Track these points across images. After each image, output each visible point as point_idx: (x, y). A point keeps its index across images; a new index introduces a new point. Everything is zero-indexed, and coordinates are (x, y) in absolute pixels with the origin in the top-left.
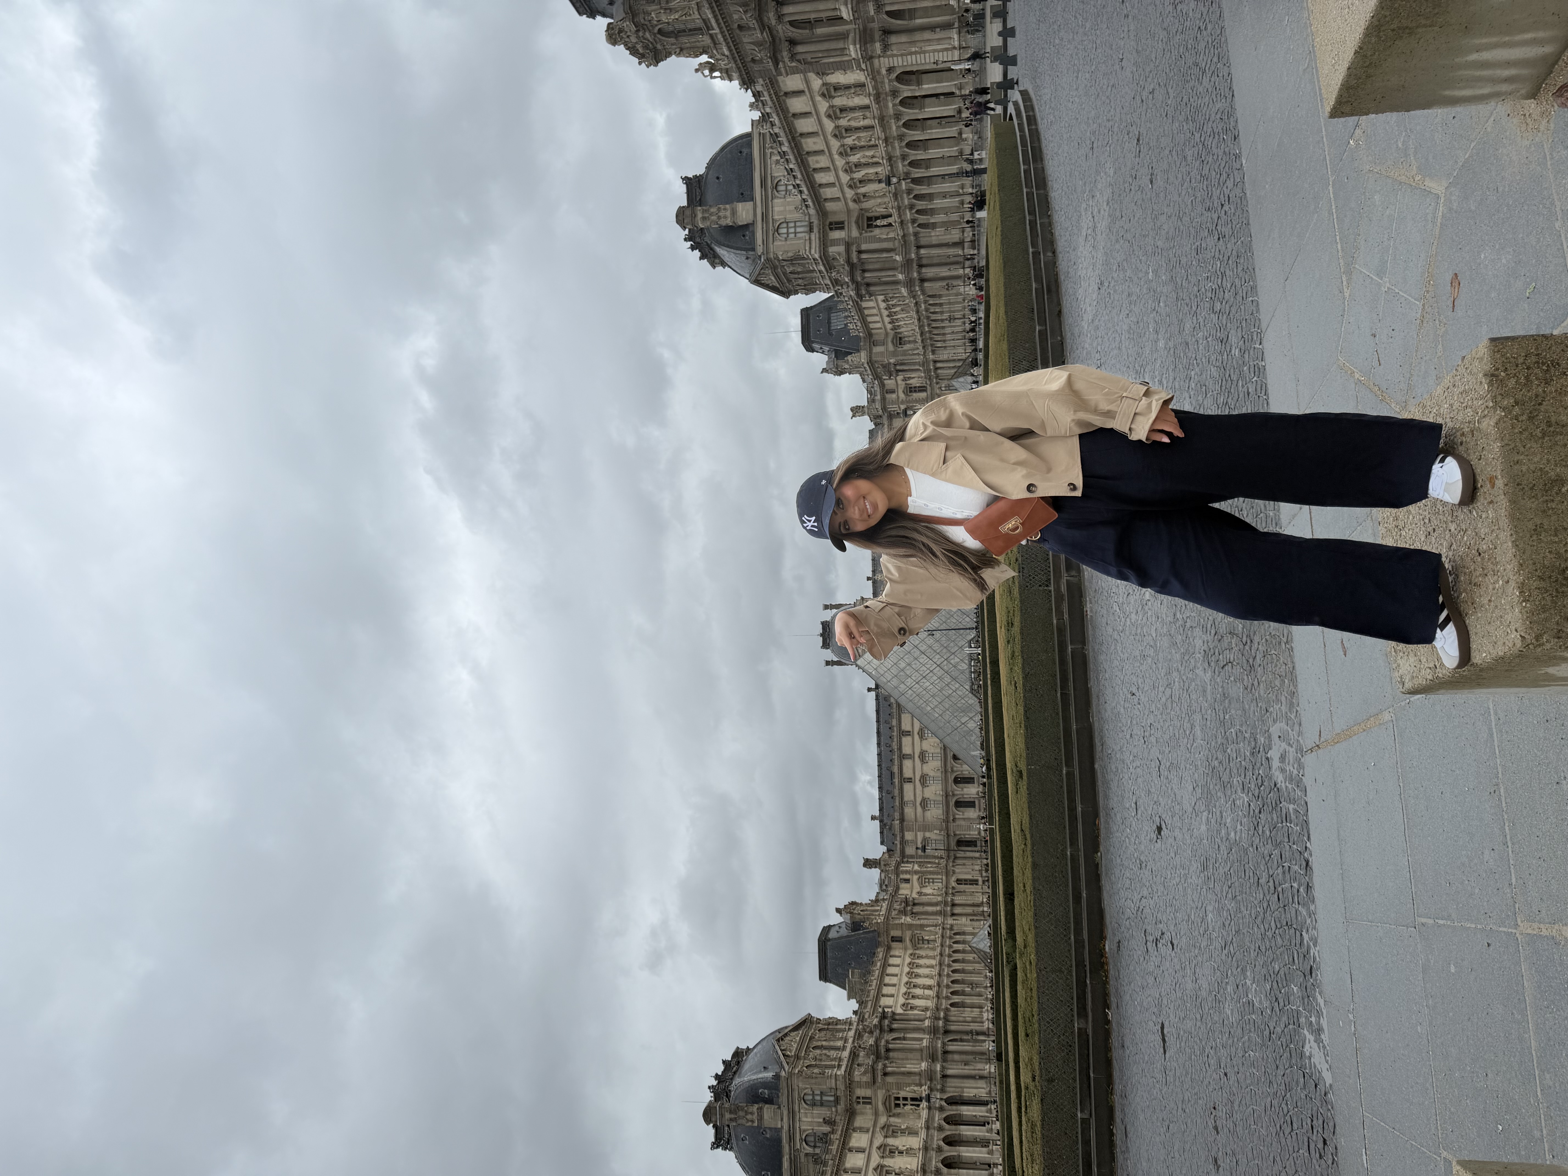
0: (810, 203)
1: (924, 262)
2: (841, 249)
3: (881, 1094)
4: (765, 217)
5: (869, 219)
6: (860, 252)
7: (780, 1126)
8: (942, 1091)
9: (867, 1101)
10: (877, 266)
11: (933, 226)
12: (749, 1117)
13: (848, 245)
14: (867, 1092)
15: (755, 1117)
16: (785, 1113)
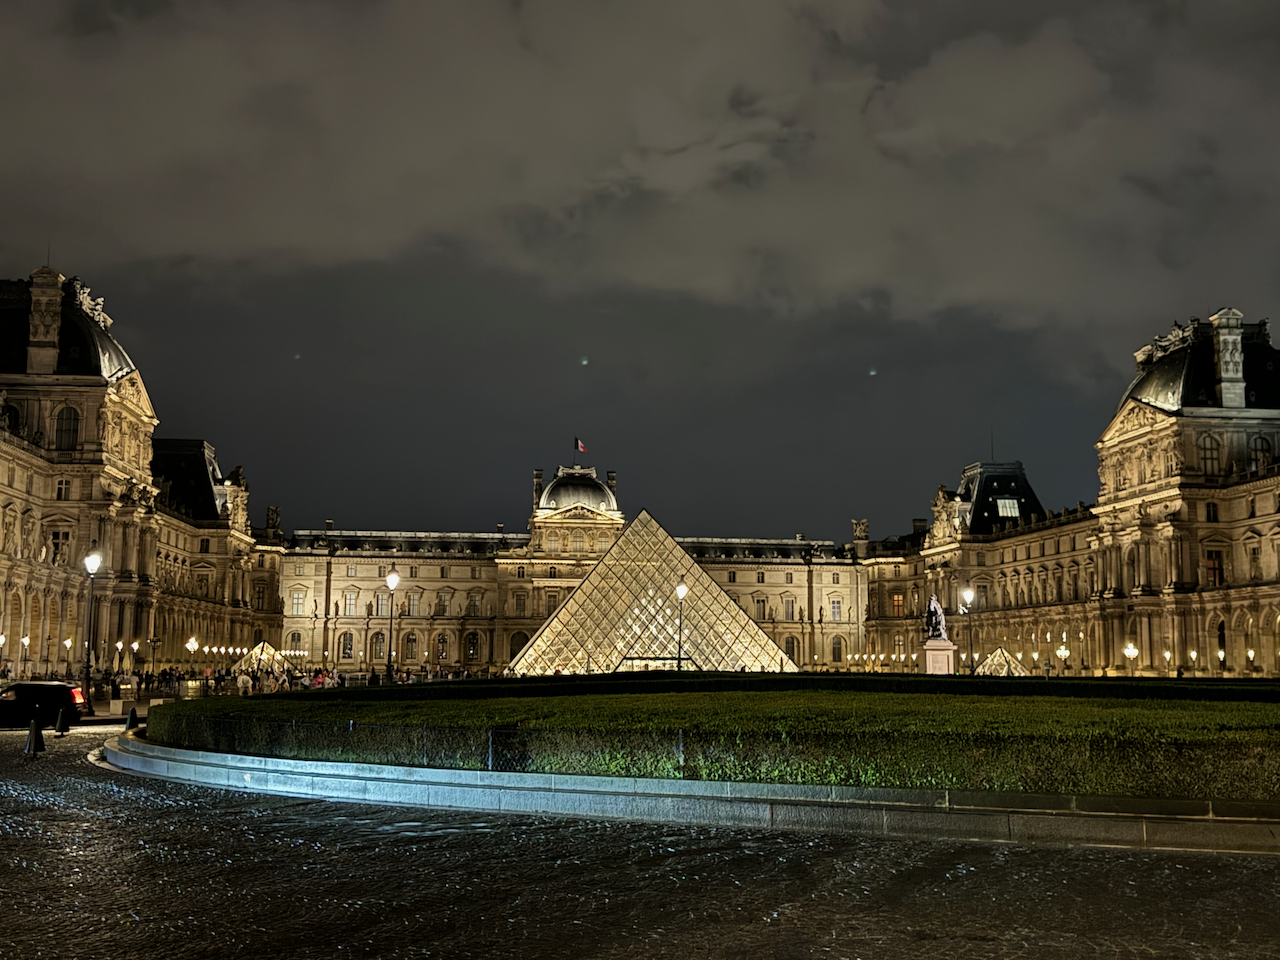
6: (1178, 540)
7: (28, 371)
12: (42, 330)
13: (1187, 525)
15: (40, 338)
16: (49, 381)
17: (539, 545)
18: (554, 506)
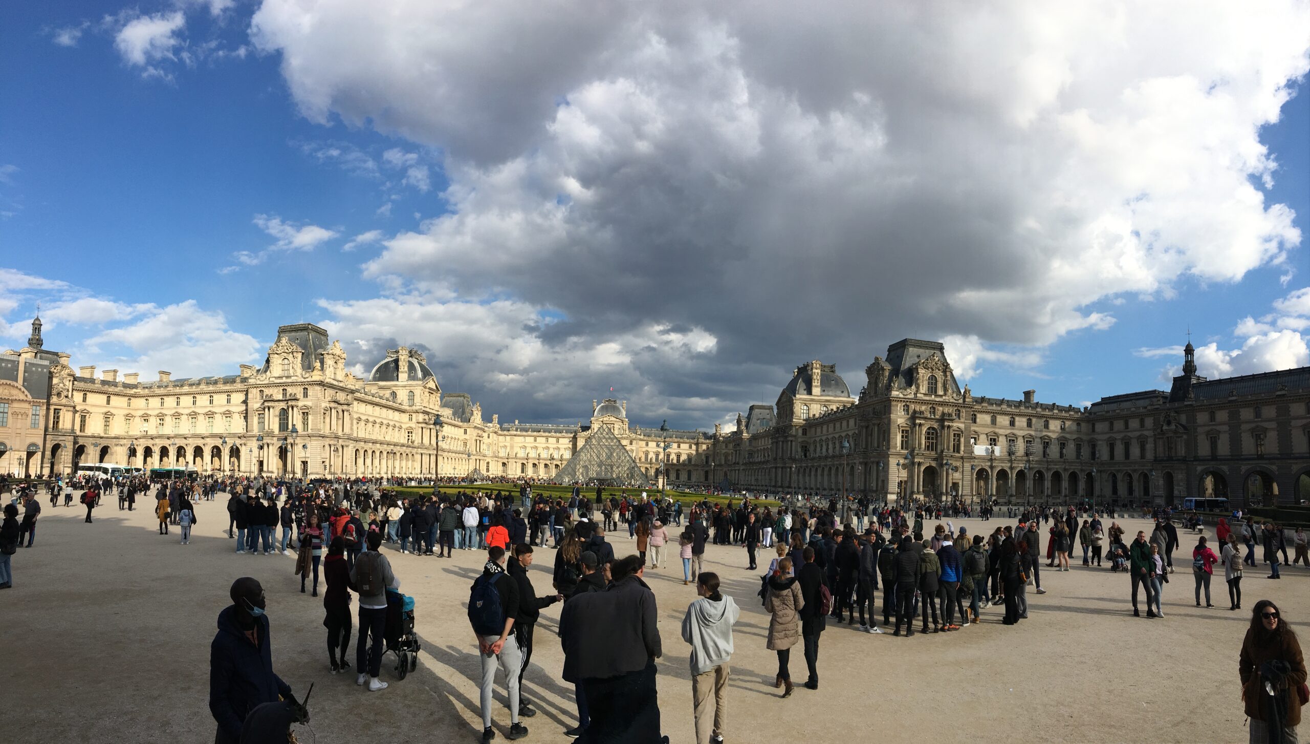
0: (816, 421)
1: (784, 470)
2: (794, 433)
3: (413, 426)
4: (812, 400)
5: (806, 447)
6: (791, 441)
7: (399, 381)
8: (417, 453)
9: (411, 419)
10: (785, 448)
11: (798, 475)
12: (403, 367)
13: (795, 436)
14: (414, 420)
15: (402, 370)
16: (406, 383)
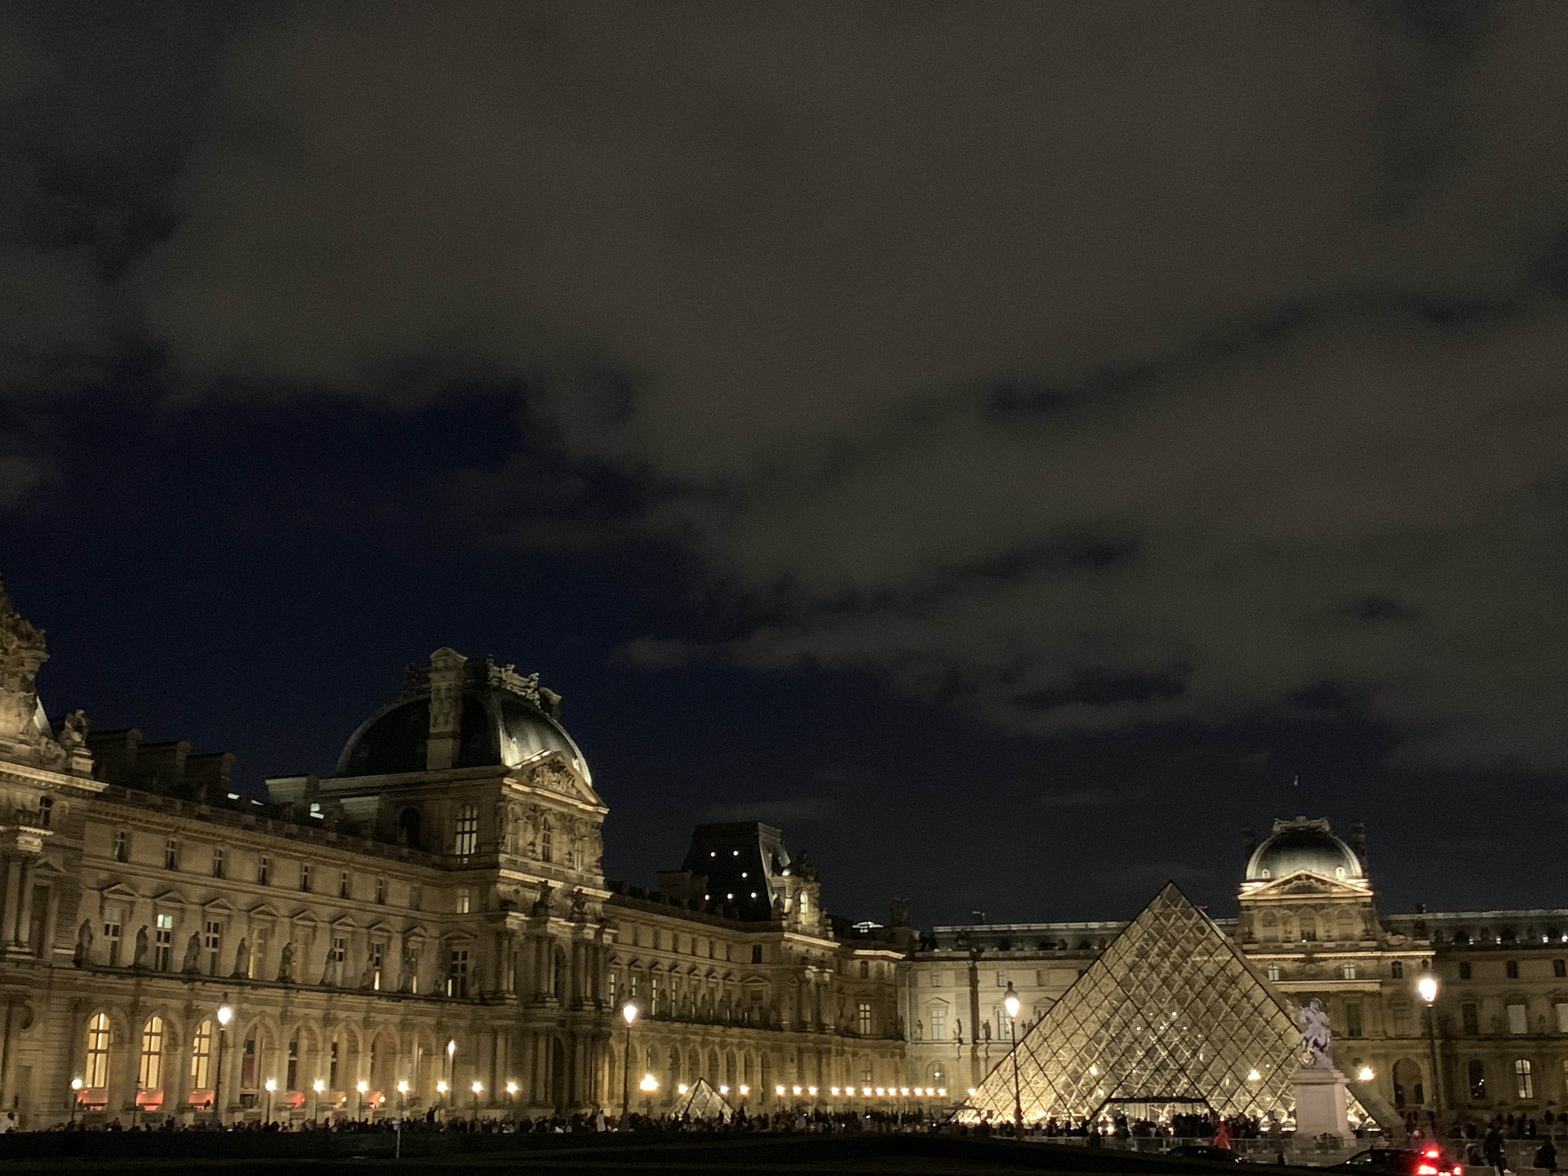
3: (472, 927)
7: (429, 767)
12: (441, 719)
15: (440, 729)
16: (447, 776)
17: (1251, 933)
18: (1269, 876)
